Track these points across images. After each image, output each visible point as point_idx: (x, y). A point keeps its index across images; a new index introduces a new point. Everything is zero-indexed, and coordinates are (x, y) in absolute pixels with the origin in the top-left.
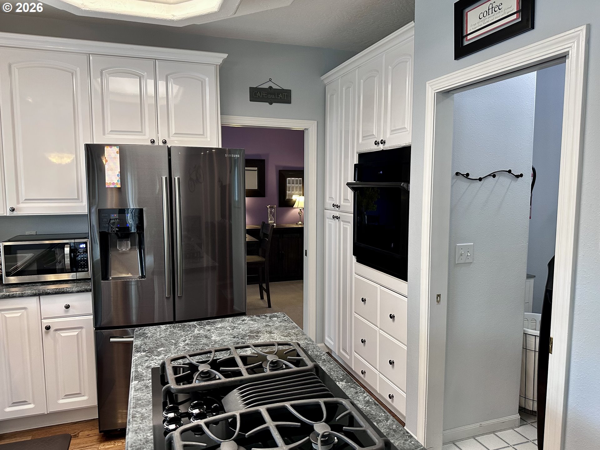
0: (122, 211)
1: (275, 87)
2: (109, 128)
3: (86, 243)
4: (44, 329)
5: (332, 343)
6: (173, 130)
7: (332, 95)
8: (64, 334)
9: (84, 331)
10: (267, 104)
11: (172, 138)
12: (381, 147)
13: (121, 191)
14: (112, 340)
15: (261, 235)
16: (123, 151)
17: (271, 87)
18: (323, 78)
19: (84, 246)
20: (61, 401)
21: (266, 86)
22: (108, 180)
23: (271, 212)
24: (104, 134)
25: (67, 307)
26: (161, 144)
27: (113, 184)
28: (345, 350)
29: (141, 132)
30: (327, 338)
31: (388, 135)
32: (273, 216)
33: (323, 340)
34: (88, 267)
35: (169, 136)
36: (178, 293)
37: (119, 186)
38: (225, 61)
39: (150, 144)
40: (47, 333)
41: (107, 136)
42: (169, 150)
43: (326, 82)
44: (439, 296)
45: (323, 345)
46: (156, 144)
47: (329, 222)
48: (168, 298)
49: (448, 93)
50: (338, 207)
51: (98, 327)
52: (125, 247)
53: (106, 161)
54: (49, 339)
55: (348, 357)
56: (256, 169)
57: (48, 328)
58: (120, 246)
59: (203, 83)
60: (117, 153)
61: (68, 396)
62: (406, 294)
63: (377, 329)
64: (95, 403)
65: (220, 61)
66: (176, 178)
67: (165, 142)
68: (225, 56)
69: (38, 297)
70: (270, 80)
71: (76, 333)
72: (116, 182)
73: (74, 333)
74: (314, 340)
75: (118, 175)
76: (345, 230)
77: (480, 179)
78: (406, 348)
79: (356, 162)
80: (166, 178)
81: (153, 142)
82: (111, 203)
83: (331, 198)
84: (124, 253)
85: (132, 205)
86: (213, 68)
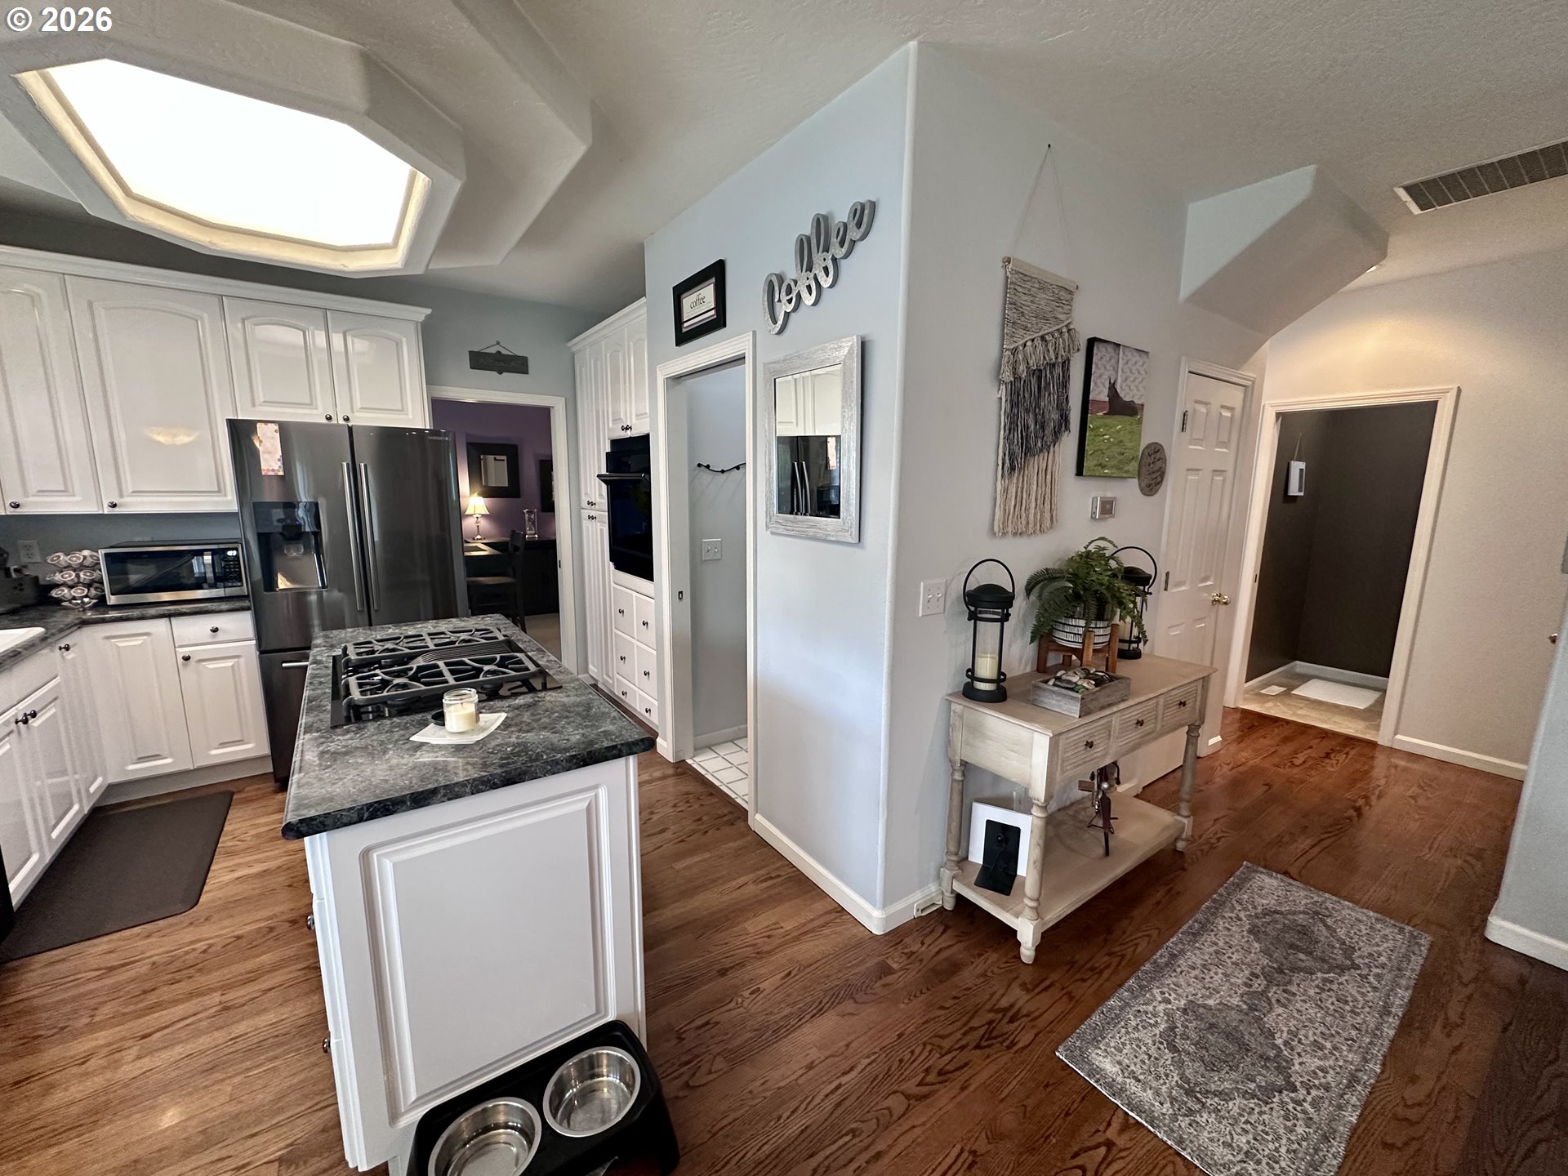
0: (290, 506)
1: (504, 352)
2: (260, 397)
3: (236, 549)
4: (180, 660)
5: (596, 671)
6: (358, 404)
7: (581, 367)
8: (211, 666)
9: (242, 660)
10: (495, 373)
11: (357, 414)
12: (629, 434)
13: (286, 480)
14: (284, 665)
15: (511, 548)
16: (284, 429)
17: (499, 352)
18: (569, 344)
19: (235, 553)
20: (214, 752)
21: (493, 350)
22: (264, 466)
23: (530, 519)
24: (254, 405)
25: (215, 630)
26: (341, 422)
27: (273, 470)
28: (608, 675)
29: (311, 404)
30: (590, 666)
31: (634, 421)
32: (533, 524)
33: (586, 670)
34: (241, 581)
35: (352, 411)
36: (374, 606)
37: (281, 473)
38: (428, 317)
39: (325, 421)
40: (184, 665)
41: (258, 408)
42: (350, 429)
43: (574, 349)
44: (681, 593)
45: (587, 675)
46: (334, 422)
47: (586, 523)
48: (362, 611)
49: (679, 378)
50: (592, 504)
51: (263, 652)
52: (294, 552)
53: (261, 442)
54: (189, 674)
55: (611, 681)
56: (504, 458)
57: (187, 659)
58: (288, 550)
59: (398, 344)
60: (276, 431)
61: (223, 745)
62: (653, 596)
63: (634, 641)
64: (266, 750)
65: (422, 318)
66: (362, 465)
67: (347, 419)
68: (429, 311)
69: (167, 619)
70: (498, 343)
71: (230, 664)
72: (276, 468)
73: (229, 663)
74: (575, 672)
75: (279, 460)
76: (602, 530)
77: (723, 471)
78: (655, 652)
79: (608, 450)
80: (348, 465)
81: (329, 418)
82: (271, 495)
83: (586, 494)
84: (295, 558)
85: (304, 497)
86: (412, 327)
